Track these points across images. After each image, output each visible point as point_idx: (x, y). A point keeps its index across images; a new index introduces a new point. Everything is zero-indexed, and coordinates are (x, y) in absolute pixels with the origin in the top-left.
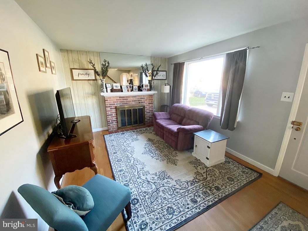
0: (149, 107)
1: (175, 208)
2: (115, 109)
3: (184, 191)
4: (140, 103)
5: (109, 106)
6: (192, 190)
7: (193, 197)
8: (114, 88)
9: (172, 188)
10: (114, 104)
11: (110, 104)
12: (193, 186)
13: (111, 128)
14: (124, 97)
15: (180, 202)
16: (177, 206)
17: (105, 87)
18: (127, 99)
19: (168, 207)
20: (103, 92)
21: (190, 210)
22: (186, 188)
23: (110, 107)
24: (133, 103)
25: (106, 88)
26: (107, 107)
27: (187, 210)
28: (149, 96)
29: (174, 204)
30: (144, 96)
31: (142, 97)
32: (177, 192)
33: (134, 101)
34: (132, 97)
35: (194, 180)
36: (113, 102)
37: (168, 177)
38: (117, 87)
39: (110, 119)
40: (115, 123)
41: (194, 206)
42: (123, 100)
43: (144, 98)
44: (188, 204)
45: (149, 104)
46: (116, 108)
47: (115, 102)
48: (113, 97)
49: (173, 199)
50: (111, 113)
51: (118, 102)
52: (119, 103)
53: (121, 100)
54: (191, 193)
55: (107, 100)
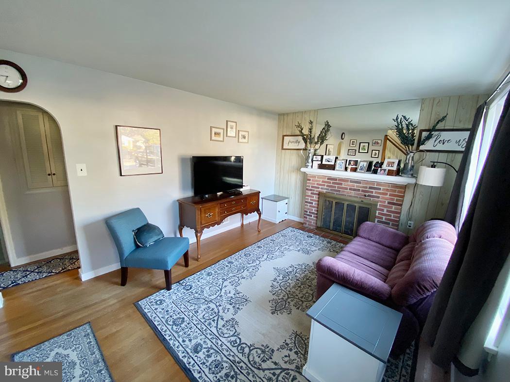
0: (387, 211)
1: (183, 326)
2: (317, 196)
3: (216, 333)
4: (365, 196)
5: (310, 188)
6: (220, 343)
7: (204, 346)
8: (324, 163)
9: (217, 317)
10: (319, 188)
11: (312, 187)
12: (228, 344)
13: (307, 223)
14: (336, 180)
15: (193, 330)
16: (186, 327)
17: (310, 160)
18: (341, 184)
19: (184, 318)
20: (306, 166)
21: (181, 344)
22: (222, 335)
23: (311, 190)
24: (353, 193)
25: (312, 161)
26: (307, 189)
27: (180, 340)
28: (392, 187)
29: (188, 324)
30: (379, 184)
31: (374, 186)
32: (210, 324)
33: (354, 190)
34: (351, 182)
35: (244, 346)
36: (317, 184)
37: (238, 308)
38: (329, 161)
39: (309, 209)
40: (314, 217)
41: (187, 349)
42: (333, 183)
43: (380, 189)
44: (190, 340)
45: (389, 203)
46: (319, 194)
47: (320, 185)
48: (319, 177)
49: (196, 321)
50: (311, 200)
51: (324, 185)
52: (325, 187)
53: (330, 183)
54: (212, 342)
55: (310, 180)
